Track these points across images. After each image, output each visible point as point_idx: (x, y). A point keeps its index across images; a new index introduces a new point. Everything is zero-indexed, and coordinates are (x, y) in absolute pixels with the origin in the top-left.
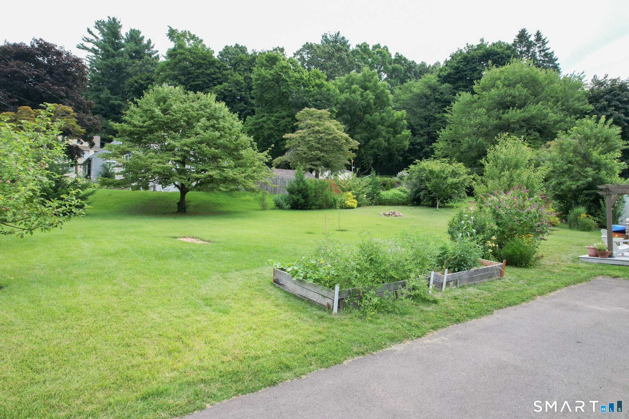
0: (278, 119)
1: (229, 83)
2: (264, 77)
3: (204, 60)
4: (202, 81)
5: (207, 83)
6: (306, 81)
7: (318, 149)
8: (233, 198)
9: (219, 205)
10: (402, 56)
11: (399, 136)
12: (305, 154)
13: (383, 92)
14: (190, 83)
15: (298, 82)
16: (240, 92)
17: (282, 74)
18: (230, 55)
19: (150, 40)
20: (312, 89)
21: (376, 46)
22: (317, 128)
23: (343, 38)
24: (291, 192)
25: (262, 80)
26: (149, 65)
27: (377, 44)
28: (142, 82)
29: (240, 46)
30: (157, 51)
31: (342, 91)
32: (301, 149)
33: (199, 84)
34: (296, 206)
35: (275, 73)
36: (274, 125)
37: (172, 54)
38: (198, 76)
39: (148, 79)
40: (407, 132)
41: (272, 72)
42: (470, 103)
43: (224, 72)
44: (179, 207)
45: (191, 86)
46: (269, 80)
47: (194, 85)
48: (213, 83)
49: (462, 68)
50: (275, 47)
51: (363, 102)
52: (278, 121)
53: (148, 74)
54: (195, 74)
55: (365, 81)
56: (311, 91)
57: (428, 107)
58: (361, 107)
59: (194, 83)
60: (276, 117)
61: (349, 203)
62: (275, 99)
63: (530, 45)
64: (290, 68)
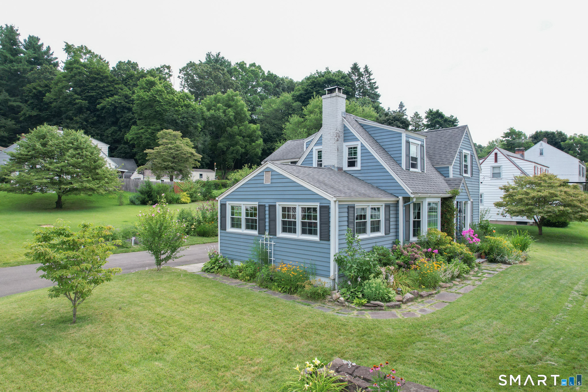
0: (153, 131)
1: (119, 96)
2: (142, 98)
3: (98, 74)
4: (96, 92)
5: (100, 94)
6: (177, 101)
7: (169, 161)
8: (102, 197)
9: (91, 202)
10: (272, 74)
11: (254, 144)
12: (160, 163)
13: (242, 109)
14: (85, 94)
15: (170, 103)
16: (129, 104)
17: (156, 96)
18: (122, 70)
19: (49, 47)
20: (181, 109)
21: (252, 64)
22: (170, 146)
23: (223, 58)
24: (142, 192)
25: (141, 101)
26: (48, 73)
27: (253, 62)
28: (41, 89)
29: (132, 62)
30: (56, 58)
31: (208, 110)
32: (157, 161)
33: (94, 96)
34: (144, 203)
35: (151, 95)
36: (151, 136)
37: (69, 66)
38: (92, 89)
39: (46, 86)
40: (260, 141)
41: (149, 94)
42: (299, 123)
43: (115, 86)
44: (57, 205)
45: (86, 96)
46: (147, 101)
47: (88, 96)
48: (106, 95)
49: (310, 90)
50: (163, 64)
51: (225, 118)
52: (154, 133)
53: (46, 82)
54: (90, 86)
55: (229, 100)
56: (180, 111)
57: (283, 120)
58: (223, 121)
59: (89, 94)
60: (152, 129)
61: (183, 200)
62: (152, 115)
63: (360, 75)
64: (164, 92)
